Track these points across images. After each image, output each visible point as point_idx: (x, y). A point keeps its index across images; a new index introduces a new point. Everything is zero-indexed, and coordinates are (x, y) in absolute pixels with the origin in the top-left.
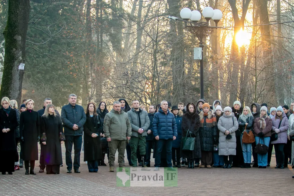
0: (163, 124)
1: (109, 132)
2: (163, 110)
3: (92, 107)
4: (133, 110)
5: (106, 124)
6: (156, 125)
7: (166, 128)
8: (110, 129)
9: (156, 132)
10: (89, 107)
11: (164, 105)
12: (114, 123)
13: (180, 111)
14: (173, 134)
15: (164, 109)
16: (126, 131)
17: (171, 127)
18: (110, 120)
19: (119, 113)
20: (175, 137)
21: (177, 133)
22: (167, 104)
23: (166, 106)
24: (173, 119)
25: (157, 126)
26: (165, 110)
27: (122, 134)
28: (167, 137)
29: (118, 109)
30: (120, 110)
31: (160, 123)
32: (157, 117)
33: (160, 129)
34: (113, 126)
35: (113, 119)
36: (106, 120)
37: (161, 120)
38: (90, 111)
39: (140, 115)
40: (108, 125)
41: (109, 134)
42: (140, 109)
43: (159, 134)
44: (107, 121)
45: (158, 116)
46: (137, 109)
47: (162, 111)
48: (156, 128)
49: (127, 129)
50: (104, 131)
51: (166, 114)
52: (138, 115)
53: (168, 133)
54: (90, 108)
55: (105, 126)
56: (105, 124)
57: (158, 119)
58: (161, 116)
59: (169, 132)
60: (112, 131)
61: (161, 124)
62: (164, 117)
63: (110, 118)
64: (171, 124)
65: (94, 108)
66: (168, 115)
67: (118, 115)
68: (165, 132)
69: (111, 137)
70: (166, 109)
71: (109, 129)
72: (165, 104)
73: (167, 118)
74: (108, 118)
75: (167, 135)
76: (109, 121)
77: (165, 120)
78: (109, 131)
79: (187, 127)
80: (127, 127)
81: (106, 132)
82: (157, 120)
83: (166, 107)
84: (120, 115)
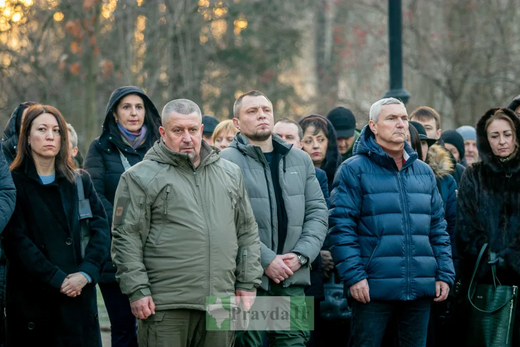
0: (387, 220)
1: (142, 266)
2: (384, 149)
3: (51, 134)
4: (241, 146)
5: (128, 222)
6: (354, 224)
7: (406, 242)
8: (147, 249)
9: (353, 262)
10: (35, 133)
11: (392, 124)
12: (167, 220)
13: (434, 150)
14: (437, 274)
15: (390, 142)
16: (234, 261)
17: (424, 234)
18: (149, 201)
19: (196, 164)
20: (446, 287)
21: (450, 265)
22: (404, 118)
23: (400, 128)
24: (432, 194)
25: (358, 231)
26: (396, 148)
27: (215, 281)
28: (408, 288)
29: (187, 143)
30: (198, 149)
31: (370, 214)
32: (354, 181)
33: (374, 245)
34: (162, 235)
35: (164, 195)
36: (125, 202)
37: (377, 199)
38: (40, 155)
39: (281, 169)
40: (137, 229)
41: (143, 279)
42: (275, 144)
43: (370, 272)
44: (130, 208)
45: (360, 179)
46: (263, 138)
47: (382, 153)
48: (350, 239)
49: (239, 251)
50: (117, 262)
51: (400, 166)
52: (269, 173)
53: (416, 264)
54: (38, 139)
55: (123, 236)
56: (120, 223)
57: (362, 192)
58: (373, 180)
59: (418, 259)
60: (159, 264)
61: (376, 218)
62: (393, 181)
63: (150, 192)
64: (426, 218)
65: (57, 137)
66: (410, 170)
67: (189, 177)
68: (398, 259)
69: (153, 293)
70: (397, 143)
71: (143, 249)
72: (394, 117)
73: (405, 190)
74: (138, 193)
75: (409, 274)
76: (141, 206)
77: (395, 198)
78: (144, 262)
79: (478, 232)
80: (239, 236)
81: (129, 265)
82: (358, 200)
83: (400, 134)
84: (200, 176)
